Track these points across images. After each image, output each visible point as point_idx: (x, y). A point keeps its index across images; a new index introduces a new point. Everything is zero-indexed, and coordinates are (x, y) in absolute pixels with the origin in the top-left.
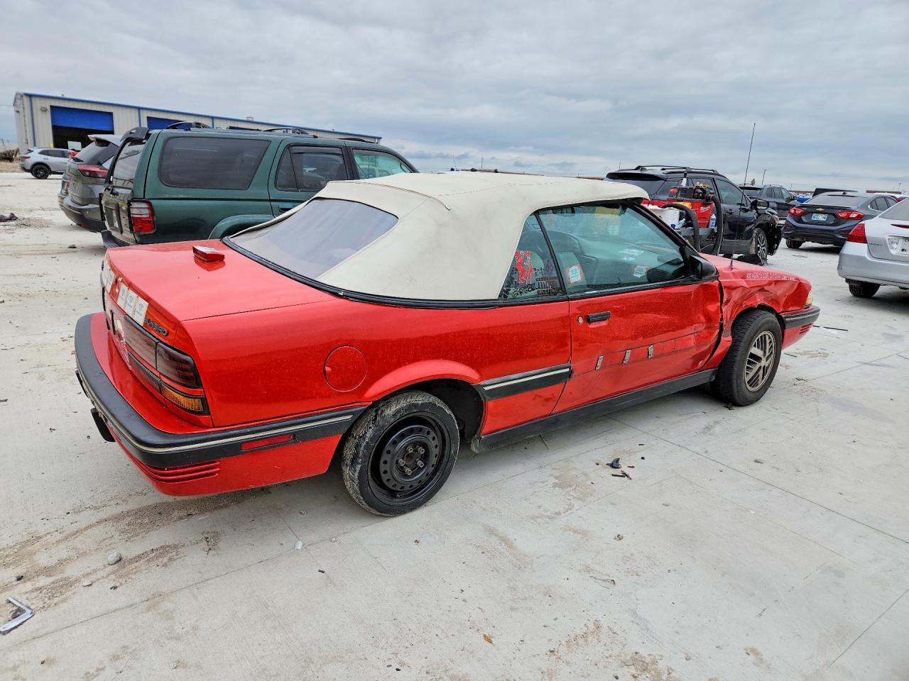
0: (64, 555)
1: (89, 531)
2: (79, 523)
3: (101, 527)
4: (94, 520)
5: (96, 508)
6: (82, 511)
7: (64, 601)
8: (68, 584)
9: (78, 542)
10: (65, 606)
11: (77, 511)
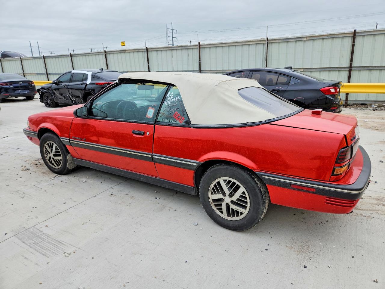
0: (377, 206)
1: (367, 209)
2: (370, 213)
3: (362, 208)
4: (364, 211)
5: (362, 215)
6: (367, 216)
7: (378, 197)
8: (377, 199)
9: (371, 208)
10: (378, 196)
11: (369, 217)
